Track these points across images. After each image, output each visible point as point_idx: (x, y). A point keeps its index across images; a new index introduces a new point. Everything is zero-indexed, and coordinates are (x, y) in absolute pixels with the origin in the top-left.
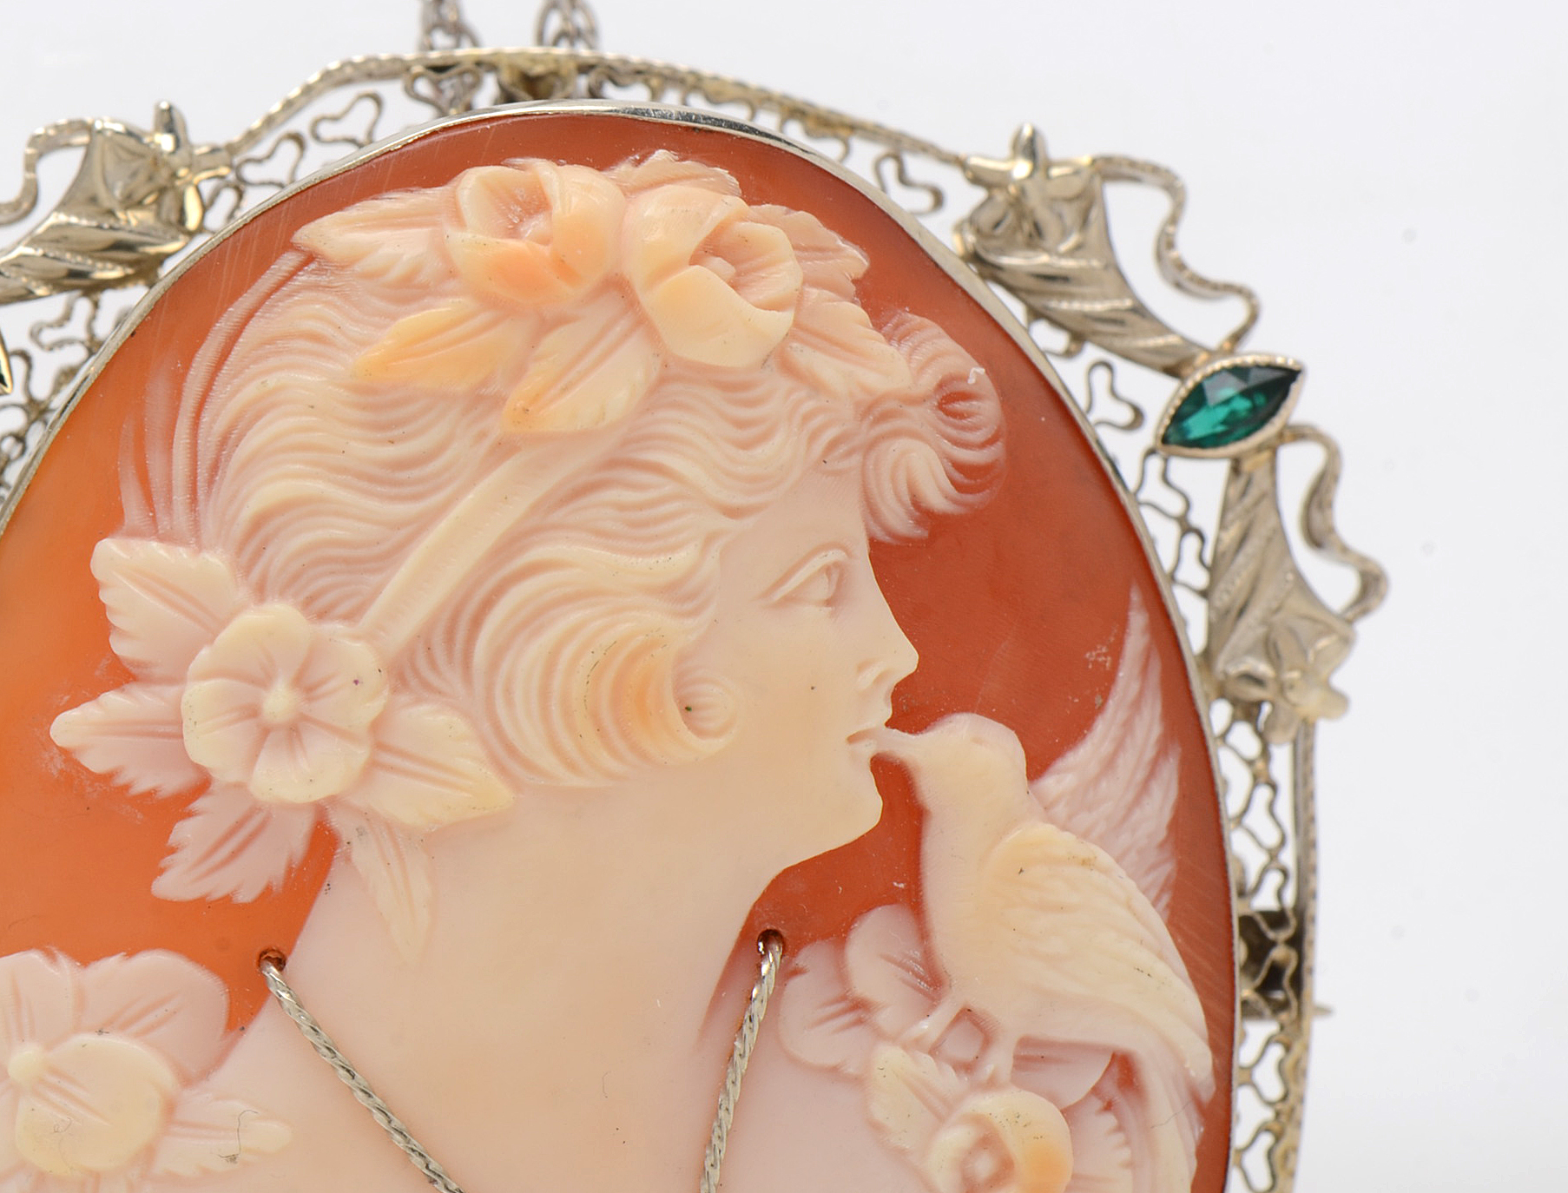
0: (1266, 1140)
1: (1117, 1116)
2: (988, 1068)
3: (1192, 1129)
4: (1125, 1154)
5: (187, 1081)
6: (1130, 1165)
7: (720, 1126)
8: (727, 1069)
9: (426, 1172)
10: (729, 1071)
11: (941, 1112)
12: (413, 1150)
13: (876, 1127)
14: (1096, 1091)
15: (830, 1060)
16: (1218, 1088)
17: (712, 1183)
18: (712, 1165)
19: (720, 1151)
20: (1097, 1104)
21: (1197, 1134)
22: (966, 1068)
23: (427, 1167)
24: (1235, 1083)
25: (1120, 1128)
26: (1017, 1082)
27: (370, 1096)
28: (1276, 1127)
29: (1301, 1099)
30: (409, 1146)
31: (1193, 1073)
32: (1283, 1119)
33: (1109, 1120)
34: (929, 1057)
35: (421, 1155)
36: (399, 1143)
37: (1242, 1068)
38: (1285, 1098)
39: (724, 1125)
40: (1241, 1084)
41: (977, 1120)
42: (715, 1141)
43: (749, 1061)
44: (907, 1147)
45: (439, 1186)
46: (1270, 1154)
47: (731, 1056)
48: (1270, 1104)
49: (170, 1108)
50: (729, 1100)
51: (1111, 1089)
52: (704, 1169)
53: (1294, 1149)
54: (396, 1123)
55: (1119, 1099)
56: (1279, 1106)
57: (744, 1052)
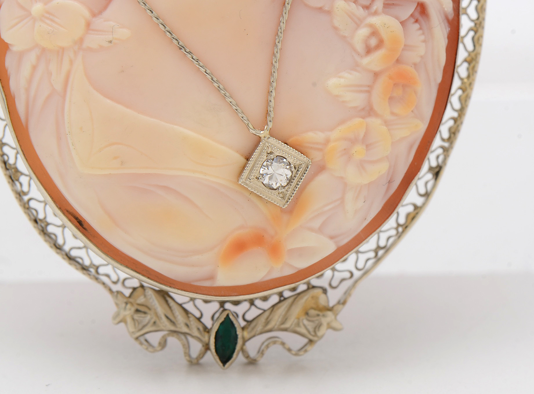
0: (472, 33)
1: (420, 24)
2: (374, 8)
3: (446, 29)
4: (423, 37)
5: (94, 15)
6: (424, 41)
7: (281, 29)
8: (283, 8)
9: (178, 45)
10: (284, 9)
11: (358, 23)
12: (174, 38)
13: (336, 29)
14: (412, 15)
15: (319, 5)
16: (455, 15)
17: (278, 48)
18: (278, 42)
19: (281, 37)
20: (413, 20)
21: (448, 31)
22: (367, 8)
23: (178, 44)
24: (461, 13)
25: (421, 29)
26: (384, 12)
27: (158, 19)
28: (475, 29)
29: (484, 19)
30: (172, 36)
31: (446, 9)
32: (478, 26)
33: (417, 26)
34: (354, 4)
35: (176, 40)
36: (169, 35)
37: (463, 9)
38: (478, 19)
39: (282, 28)
40: (463, 14)
41: (371, 26)
42: (279, 34)
43: (291, 6)
44: (346, 35)
45: (183, 50)
46: (473, 38)
47: (284, 4)
48: (472, 21)
49: (88, 25)
50: (284, 19)
51: (417, 15)
52: (276, 43)
53: (482, 36)
54: (168, 28)
55: (420, 18)
56: (476, 22)
57: (289, 2)
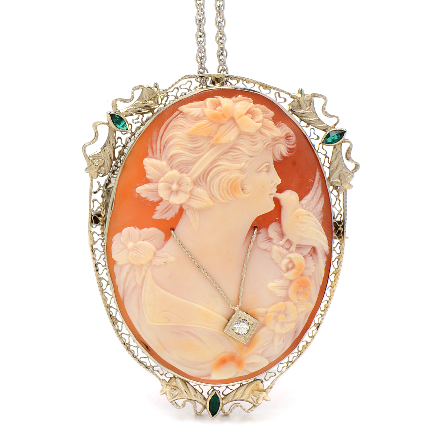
0: (337, 260)
1: (312, 257)
2: (291, 249)
3: (325, 259)
4: (314, 264)
5: (158, 249)
6: (314, 265)
11: (283, 257)
13: (272, 259)
15: (265, 248)
22: (288, 249)
25: (313, 259)
26: (296, 252)
28: (339, 258)
29: (343, 253)
31: (325, 250)
32: (340, 256)
33: (311, 258)
34: (282, 248)
37: (333, 248)
38: (340, 253)
40: (333, 251)
41: (289, 258)
46: (338, 262)
47: (249, 247)
49: (155, 254)
51: (312, 253)
53: (342, 262)
55: (313, 254)
56: (339, 254)
